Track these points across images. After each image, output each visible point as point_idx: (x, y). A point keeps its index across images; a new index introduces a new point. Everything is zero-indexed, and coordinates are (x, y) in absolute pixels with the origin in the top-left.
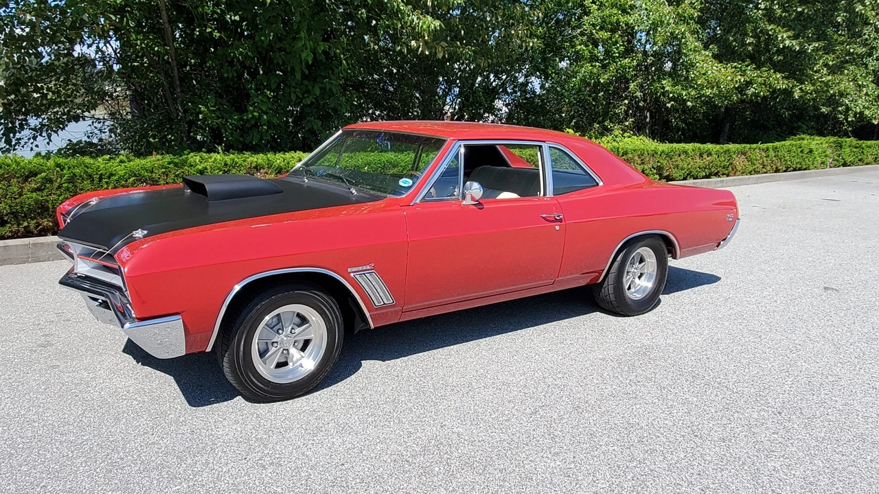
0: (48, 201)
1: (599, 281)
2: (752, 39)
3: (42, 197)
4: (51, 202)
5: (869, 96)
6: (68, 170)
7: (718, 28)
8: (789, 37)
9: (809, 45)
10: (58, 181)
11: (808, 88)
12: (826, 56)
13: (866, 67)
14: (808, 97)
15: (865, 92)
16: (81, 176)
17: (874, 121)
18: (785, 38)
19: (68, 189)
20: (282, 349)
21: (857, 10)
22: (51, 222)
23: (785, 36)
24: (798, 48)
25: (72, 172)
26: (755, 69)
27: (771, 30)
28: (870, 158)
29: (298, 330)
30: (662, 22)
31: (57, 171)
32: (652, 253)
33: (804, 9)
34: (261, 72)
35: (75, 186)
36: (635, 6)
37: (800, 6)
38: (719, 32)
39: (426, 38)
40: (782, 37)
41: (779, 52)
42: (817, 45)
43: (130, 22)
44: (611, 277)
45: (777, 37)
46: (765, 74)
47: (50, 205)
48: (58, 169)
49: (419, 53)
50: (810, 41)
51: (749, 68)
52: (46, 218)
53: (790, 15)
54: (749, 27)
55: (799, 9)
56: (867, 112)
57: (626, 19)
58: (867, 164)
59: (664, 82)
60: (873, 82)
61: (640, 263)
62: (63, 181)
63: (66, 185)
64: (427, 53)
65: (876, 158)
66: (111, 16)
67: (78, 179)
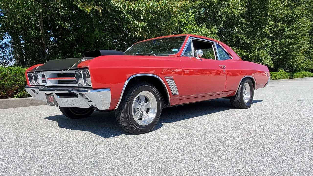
0: (5, 84)
1: (235, 95)
2: (235, 39)
3: (2, 82)
4: (6, 84)
5: (268, 59)
6: (14, 71)
7: (223, 37)
8: (246, 39)
9: (252, 41)
10: (9, 76)
11: (253, 55)
12: (257, 45)
13: (266, 50)
14: (253, 58)
15: (267, 58)
16: (19, 74)
17: (271, 67)
18: (245, 39)
19: (13, 79)
20: (141, 111)
21: (263, 31)
22: (6, 93)
23: (245, 38)
24: (249, 42)
25: (15, 72)
26: (237, 49)
27: (240, 37)
28: (274, 78)
29: (146, 104)
30: (206, 34)
31: (9, 72)
32: (249, 85)
33: (249, 30)
34: (78, 46)
35: (16, 78)
36: (196, 30)
37: (248, 29)
38: (224, 38)
39: (141, 30)
40: (244, 38)
41: (243, 44)
42: (254, 41)
43: (32, 22)
44: (239, 93)
45: (242, 39)
46: (240, 51)
47: (6, 86)
48: (9, 70)
49: (137, 36)
50: (252, 40)
51: (235, 49)
52: (3, 91)
53: (245, 32)
54: (234, 36)
55: (248, 30)
56: (269, 64)
57: (194, 34)
58: (273, 79)
59: (209, 54)
60: (269, 55)
61: (245, 89)
62: (11, 76)
63: (13, 77)
64: (141, 36)
65: (275, 78)
66: (25, 19)
67: (18, 75)
